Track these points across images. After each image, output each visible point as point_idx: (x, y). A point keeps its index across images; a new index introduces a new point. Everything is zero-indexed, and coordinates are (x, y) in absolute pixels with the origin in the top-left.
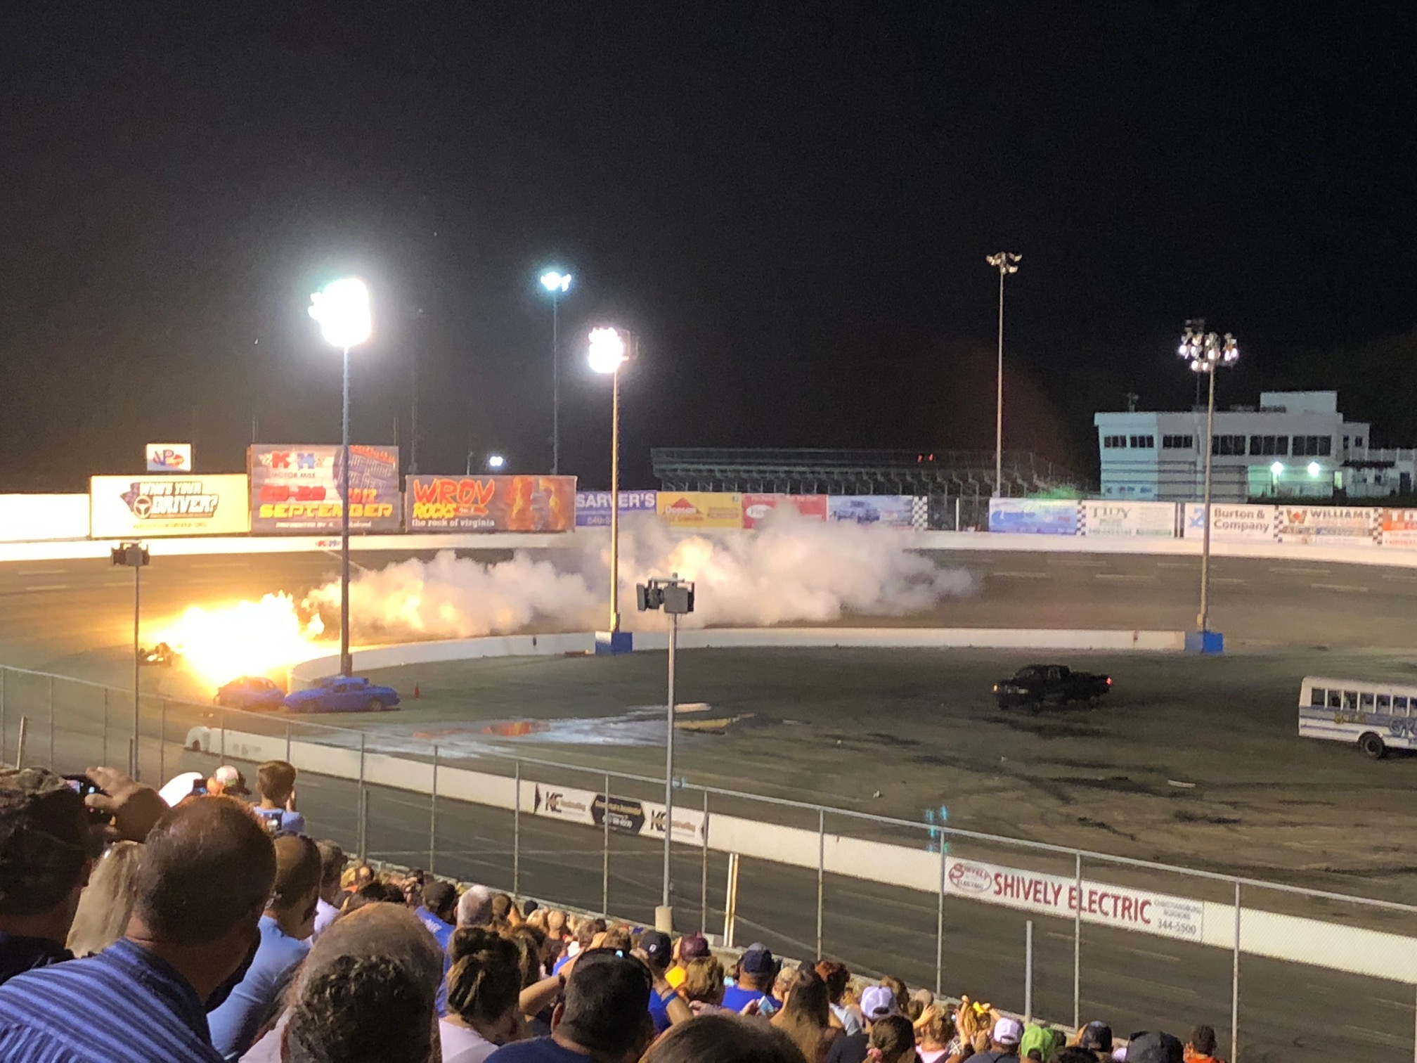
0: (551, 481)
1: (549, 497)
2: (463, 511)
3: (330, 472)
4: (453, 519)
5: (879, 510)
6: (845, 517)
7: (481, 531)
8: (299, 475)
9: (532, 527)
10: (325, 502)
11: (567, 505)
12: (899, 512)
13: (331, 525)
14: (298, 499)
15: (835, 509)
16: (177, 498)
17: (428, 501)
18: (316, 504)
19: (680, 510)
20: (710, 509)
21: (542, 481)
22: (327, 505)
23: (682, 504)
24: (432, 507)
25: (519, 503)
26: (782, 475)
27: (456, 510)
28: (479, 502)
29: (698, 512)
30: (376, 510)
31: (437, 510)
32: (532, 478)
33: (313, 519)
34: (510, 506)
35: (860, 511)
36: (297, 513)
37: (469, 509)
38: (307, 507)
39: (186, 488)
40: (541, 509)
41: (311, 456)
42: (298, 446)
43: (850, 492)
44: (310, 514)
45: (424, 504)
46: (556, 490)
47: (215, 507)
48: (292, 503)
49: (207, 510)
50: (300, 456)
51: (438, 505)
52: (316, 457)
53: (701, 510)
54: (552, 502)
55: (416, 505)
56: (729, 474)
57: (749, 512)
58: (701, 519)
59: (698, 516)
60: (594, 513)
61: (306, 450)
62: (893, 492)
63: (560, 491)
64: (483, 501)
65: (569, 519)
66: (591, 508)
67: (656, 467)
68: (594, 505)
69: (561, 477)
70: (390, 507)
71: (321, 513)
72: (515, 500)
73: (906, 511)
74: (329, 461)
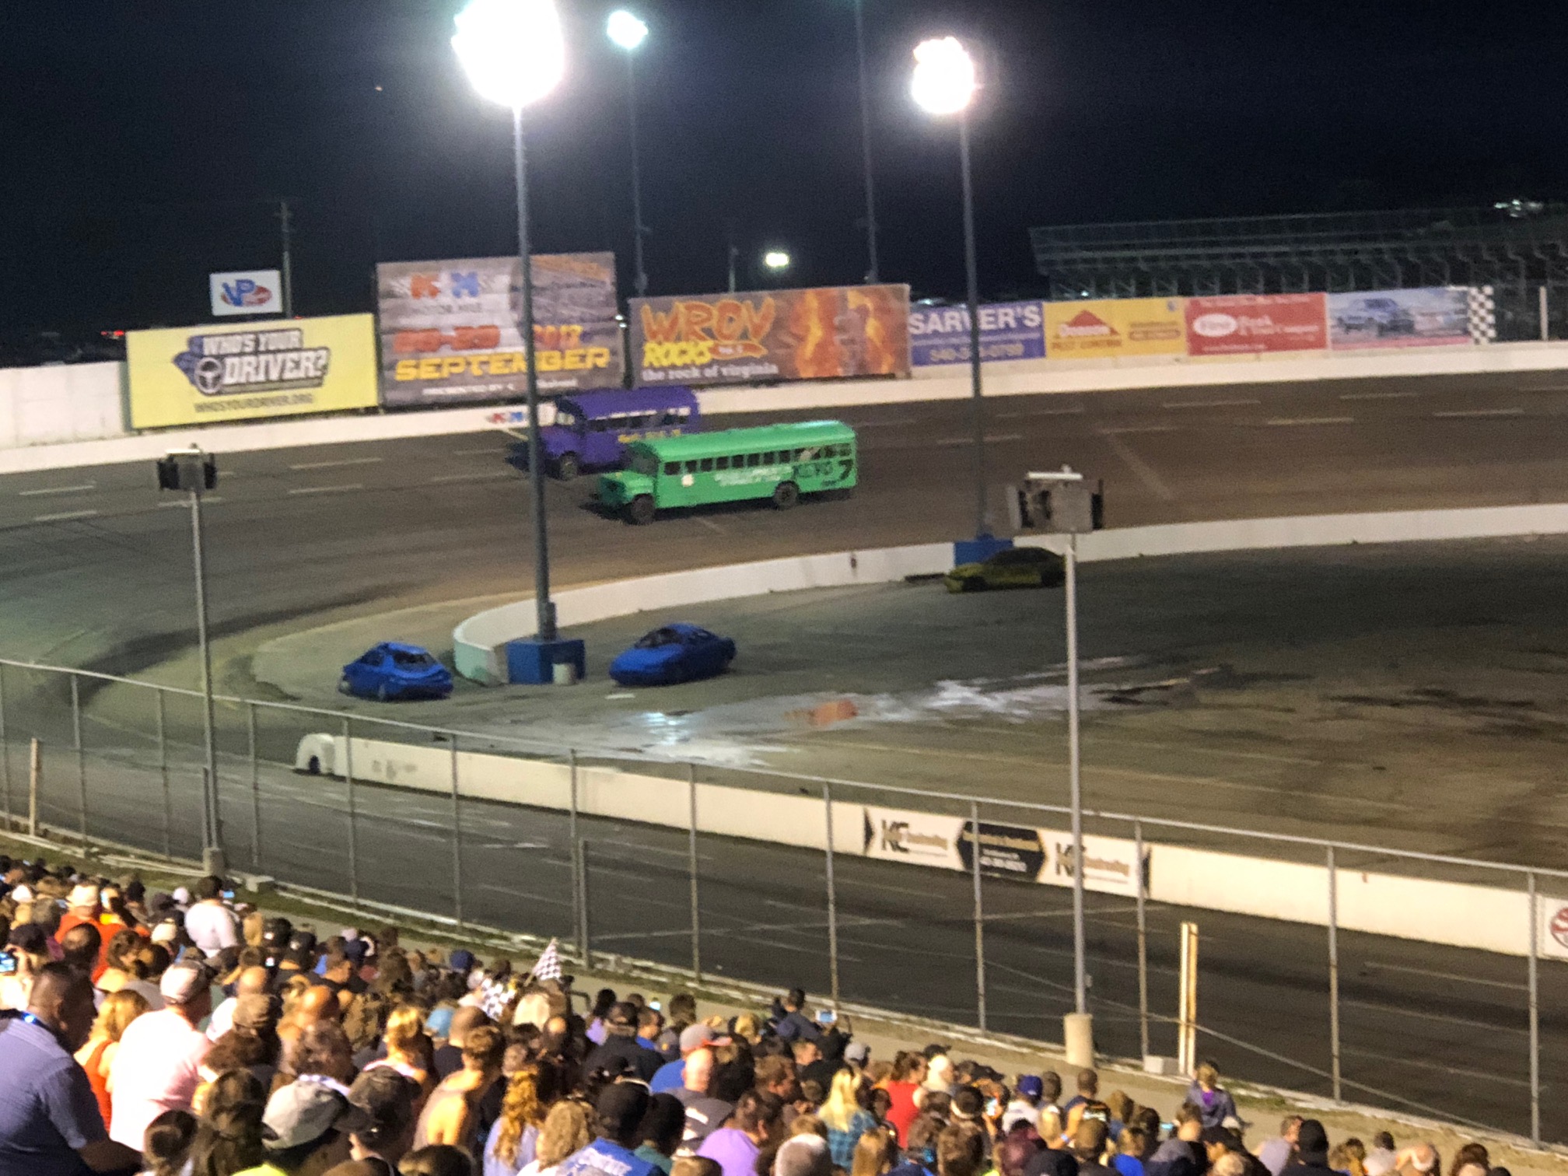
0: (865, 294)
1: (864, 321)
2: (727, 351)
3: (503, 299)
4: (709, 365)
5: (1412, 312)
6: (1358, 327)
7: (756, 382)
8: (455, 309)
9: (840, 372)
10: (499, 350)
11: (897, 333)
12: (1446, 313)
13: (511, 387)
14: (456, 349)
15: (1338, 315)
16: (263, 358)
17: (667, 339)
18: (485, 353)
19: (1081, 331)
20: (1133, 325)
21: (854, 297)
22: (502, 354)
23: (1085, 320)
24: (673, 348)
25: (816, 333)
26: (1249, 261)
27: (713, 350)
28: (750, 336)
29: (1113, 332)
30: (583, 358)
31: (683, 352)
32: (834, 291)
33: (482, 379)
34: (801, 339)
35: (1380, 316)
36: (455, 370)
37: (734, 347)
38: (471, 359)
39: (276, 342)
40: (852, 341)
41: (473, 276)
42: (450, 262)
43: (1364, 285)
44: (476, 370)
45: (660, 343)
46: (876, 309)
47: (325, 367)
48: (446, 355)
49: (312, 373)
50: (456, 277)
51: (683, 345)
52: (481, 279)
53: (1117, 328)
54: (872, 328)
55: (649, 346)
56: (1162, 264)
57: (1198, 327)
58: (1118, 343)
59: (1116, 338)
60: (937, 341)
61: (465, 267)
62: (1433, 279)
63: (883, 311)
64: (756, 332)
65: (900, 355)
66: (936, 333)
67: (1040, 258)
68: (940, 328)
69: (883, 287)
70: (605, 351)
71: (494, 369)
72: (807, 329)
73: (1457, 312)
74: (504, 280)
